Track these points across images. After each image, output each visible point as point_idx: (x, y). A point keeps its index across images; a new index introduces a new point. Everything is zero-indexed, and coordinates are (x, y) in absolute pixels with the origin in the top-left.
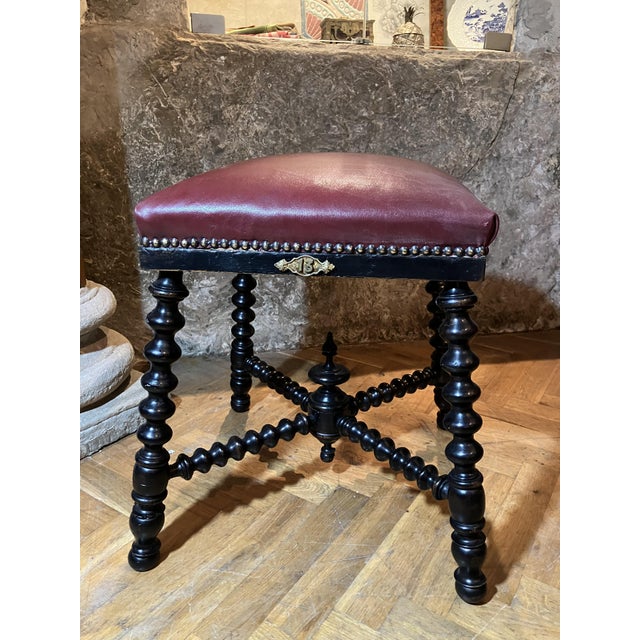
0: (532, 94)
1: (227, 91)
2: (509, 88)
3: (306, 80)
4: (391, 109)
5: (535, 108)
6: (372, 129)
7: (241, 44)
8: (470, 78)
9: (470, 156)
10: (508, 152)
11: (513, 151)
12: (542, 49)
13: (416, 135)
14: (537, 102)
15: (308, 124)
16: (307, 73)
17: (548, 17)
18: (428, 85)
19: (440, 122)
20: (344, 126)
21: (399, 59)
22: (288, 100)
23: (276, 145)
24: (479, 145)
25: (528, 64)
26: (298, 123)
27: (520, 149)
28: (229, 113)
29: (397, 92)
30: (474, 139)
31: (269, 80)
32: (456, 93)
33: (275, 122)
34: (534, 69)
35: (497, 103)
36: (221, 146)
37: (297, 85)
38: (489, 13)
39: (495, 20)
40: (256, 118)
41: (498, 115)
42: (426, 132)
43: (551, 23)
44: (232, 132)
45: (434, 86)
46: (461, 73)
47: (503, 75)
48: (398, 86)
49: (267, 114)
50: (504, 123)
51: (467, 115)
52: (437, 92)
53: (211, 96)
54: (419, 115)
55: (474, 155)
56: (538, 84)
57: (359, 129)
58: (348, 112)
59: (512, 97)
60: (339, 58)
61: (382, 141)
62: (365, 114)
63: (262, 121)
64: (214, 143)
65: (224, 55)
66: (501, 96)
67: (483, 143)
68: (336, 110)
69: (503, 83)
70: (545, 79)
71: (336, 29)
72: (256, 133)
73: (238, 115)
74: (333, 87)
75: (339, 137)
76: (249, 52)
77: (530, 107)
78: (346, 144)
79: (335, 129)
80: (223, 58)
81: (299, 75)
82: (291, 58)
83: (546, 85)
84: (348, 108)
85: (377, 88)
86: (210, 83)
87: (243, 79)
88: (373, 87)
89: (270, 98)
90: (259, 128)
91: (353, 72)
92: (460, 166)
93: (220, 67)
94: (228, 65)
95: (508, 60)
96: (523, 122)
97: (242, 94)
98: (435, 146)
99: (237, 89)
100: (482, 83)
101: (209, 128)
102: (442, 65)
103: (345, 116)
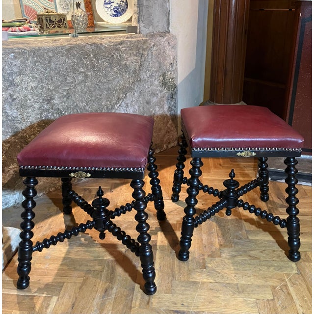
0: (150, 52)
1: (15, 69)
2: (141, 51)
3: (54, 59)
4: (94, 66)
5: (152, 57)
6: (86, 76)
7: (20, 46)
8: (125, 48)
9: (129, 82)
10: (144, 77)
11: (145, 77)
12: (151, 33)
13: (106, 76)
14: (152, 55)
15: (56, 79)
16: (54, 56)
17: (151, 19)
18: (108, 54)
19: (115, 69)
20: (73, 77)
21: (94, 43)
22: (46, 70)
23: (42, 92)
24: (132, 76)
25: (146, 40)
26: (52, 79)
27: (148, 75)
28: (17, 80)
29: (95, 58)
30: (130, 74)
31: (36, 62)
32: (120, 56)
33: (41, 81)
34: (149, 41)
35: (137, 58)
36: (15, 97)
37: (50, 62)
38: (116, 2)
39: (119, 6)
40: (31, 81)
41: (138, 62)
42: (109, 74)
43: (153, 21)
44: (20, 89)
45: (111, 54)
46: (121, 47)
47: (137, 45)
48: (95, 56)
49: (36, 78)
50: (141, 65)
51: (126, 64)
52: (112, 56)
53: (8, 74)
54: (106, 67)
55: (131, 81)
56: (151, 48)
57: (81, 78)
58: (75, 70)
59: (142, 54)
60: (68, 47)
61: (91, 81)
62: (82, 70)
63: (34, 81)
64: (11, 96)
65: (13, 53)
66: (138, 54)
67: (133, 75)
68: (69, 70)
69: (138, 49)
70: (154, 45)
71: (48, 19)
72: (32, 88)
73: (22, 80)
74: (67, 60)
75: (72, 83)
76: (25, 49)
77: (150, 57)
78: (75, 85)
79: (69, 79)
80: (12, 54)
81: (50, 57)
82: (46, 50)
83: (155, 48)
84: (75, 69)
85: (86, 58)
86: (6, 67)
87: (23, 63)
88: (85, 58)
89: (37, 70)
90: (33, 85)
91: (75, 52)
92: (125, 87)
93: (11, 59)
94: (15, 57)
95: (138, 39)
96: (148, 64)
97: (23, 70)
98: (114, 79)
99: (21, 68)
100: (130, 50)
101: (8, 89)
102: (112, 44)
103: (74, 73)
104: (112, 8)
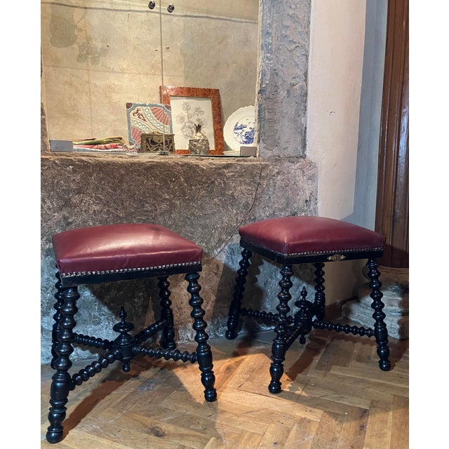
0: (271, 182)
1: (73, 186)
2: (257, 179)
3: (127, 178)
4: (184, 194)
5: (274, 190)
6: (173, 206)
7: (84, 158)
8: (232, 174)
9: (237, 219)
10: (260, 216)
11: (264, 215)
12: (275, 156)
13: (202, 208)
14: (275, 186)
15: (129, 204)
16: (127, 174)
17: (277, 137)
18: (206, 179)
19: (216, 200)
20: (154, 205)
21: (186, 164)
22: (115, 190)
23: (108, 218)
24: (242, 212)
25: (266, 165)
26: (122, 204)
27: (268, 214)
28: (75, 199)
29: (187, 183)
30: (238, 209)
31: (103, 179)
32: (224, 183)
33: (107, 204)
34: (271, 167)
35: (250, 188)
36: (70, 220)
37: (121, 181)
38: (249, 126)
39: (252, 131)
40: (94, 202)
41: (252, 194)
42: (207, 206)
43: (279, 141)
44: (78, 211)
45: (210, 179)
46: (226, 171)
47: (252, 171)
48: (187, 180)
49: (101, 199)
50: (256, 199)
51: (232, 195)
52: (213, 182)
53: (63, 190)
54: (202, 196)
55: (239, 218)
56: (274, 176)
57: (164, 206)
58: (156, 197)
59: (259, 184)
60: (148, 164)
61: (179, 213)
62: (167, 197)
63: (98, 203)
64: (65, 218)
65: (72, 165)
66: (252, 183)
67: (244, 211)
68: (148, 195)
69: (253, 176)
70: (278, 173)
71: (150, 140)
72: (94, 211)
73: (82, 200)
74: (145, 181)
75: (151, 211)
76: (88, 163)
77: (271, 189)
78: (156, 216)
79: (148, 207)
80: (71, 167)
81: (122, 175)
82: (117, 166)
83: (279, 177)
84: (156, 194)
85: (174, 181)
86: (62, 182)
87: (85, 179)
88: (171, 181)
89: (103, 189)
90: (97, 208)
91: (158, 172)
92: (231, 225)
93: (69, 172)
94: (74, 171)
95: (255, 163)
96: (268, 198)
97: (84, 188)
98: (213, 214)
99: (80, 185)
100: (240, 176)
101: (61, 210)
102: (214, 166)
103: (154, 198)
104: (244, 133)
